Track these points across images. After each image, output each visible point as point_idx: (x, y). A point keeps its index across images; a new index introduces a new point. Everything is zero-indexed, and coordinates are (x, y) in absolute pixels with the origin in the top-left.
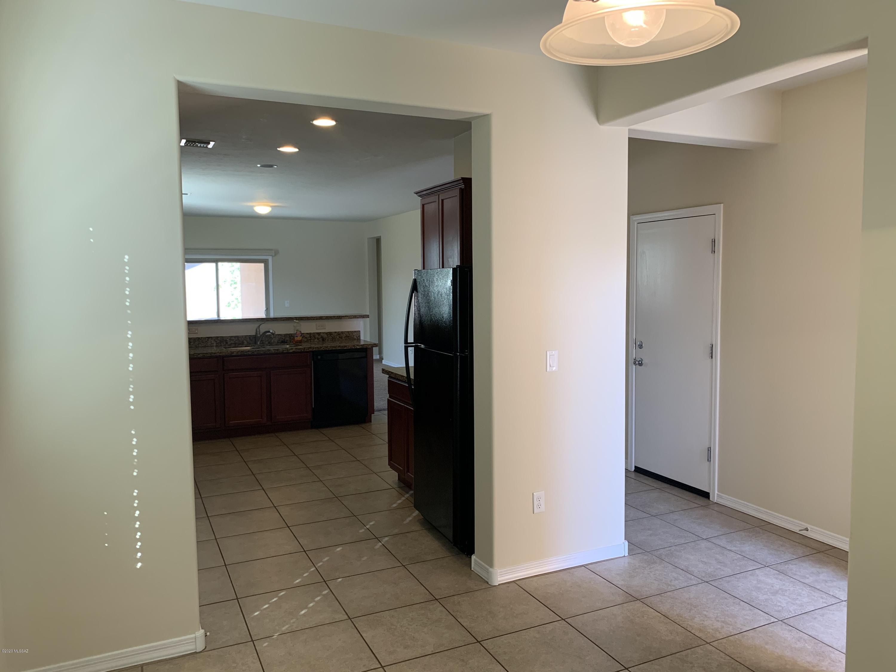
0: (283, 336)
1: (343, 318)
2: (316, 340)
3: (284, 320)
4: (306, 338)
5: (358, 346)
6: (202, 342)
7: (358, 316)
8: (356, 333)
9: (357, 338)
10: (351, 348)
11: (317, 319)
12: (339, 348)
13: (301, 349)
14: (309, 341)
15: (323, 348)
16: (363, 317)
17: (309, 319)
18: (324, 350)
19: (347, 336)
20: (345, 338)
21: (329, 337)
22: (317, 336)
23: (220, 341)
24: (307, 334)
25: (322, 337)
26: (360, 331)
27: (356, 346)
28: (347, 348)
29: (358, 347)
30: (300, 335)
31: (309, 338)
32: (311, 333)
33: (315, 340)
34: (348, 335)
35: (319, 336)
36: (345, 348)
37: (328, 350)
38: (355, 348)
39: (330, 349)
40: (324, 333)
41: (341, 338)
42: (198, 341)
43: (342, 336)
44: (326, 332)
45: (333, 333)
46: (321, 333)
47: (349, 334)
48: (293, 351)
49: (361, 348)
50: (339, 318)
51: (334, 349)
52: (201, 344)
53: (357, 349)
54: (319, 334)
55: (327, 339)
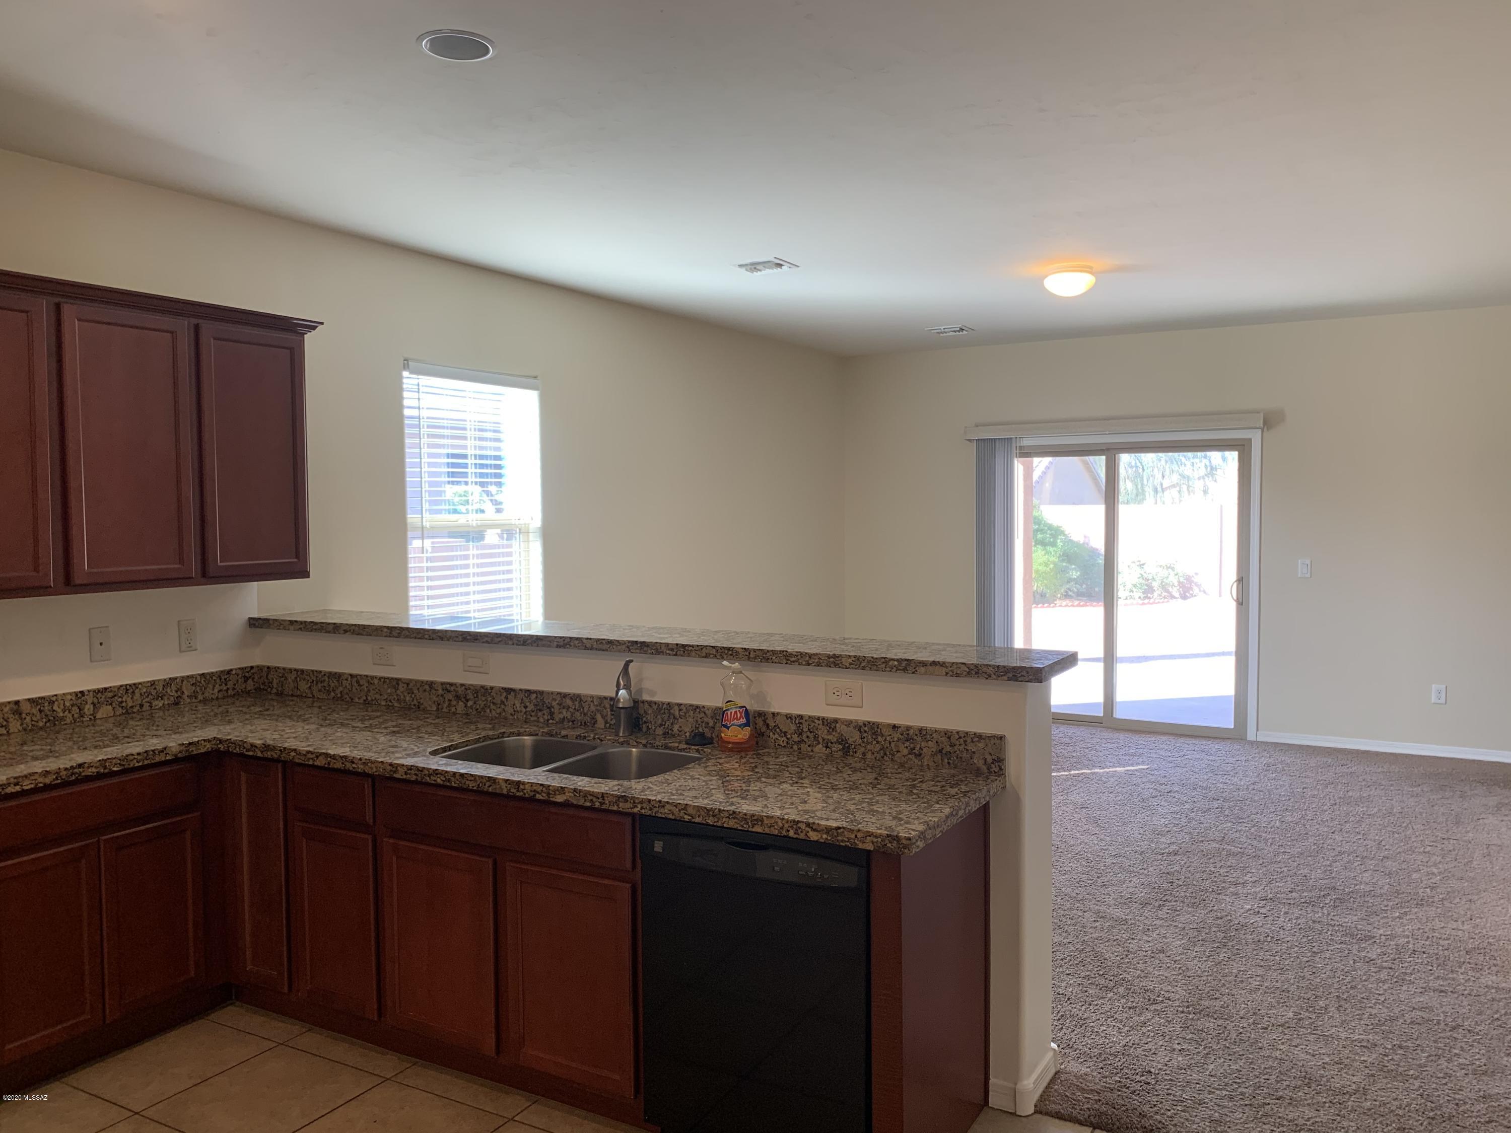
0: (709, 713)
1: (923, 669)
2: (819, 748)
3: (707, 656)
4: (785, 733)
5: (815, 830)
6: (494, 703)
7: (990, 670)
8: (981, 745)
9: (984, 768)
10: (784, 833)
11: (819, 665)
12: (731, 824)
13: (590, 798)
14: (795, 747)
15: (668, 806)
16: (1010, 675)
17: (793, 659)
18: (671, 816)
19: (940, 751)
20: (932, 755)
21: (868, 743)
22: (823, 733)
23: (536, 705)
24: (789, 717)
25: (842, 741)
26: (1001, 738)
27: (803, 826)
28: (767, 831)
29: (814, 836)
30: (744, 721)
31: (795, 738)
32: (801, 717)
33: (817, 749)
34: (948, 749)
35: (829, 733)
36: (758, 829)
37: (690, 822)
38: (802, 836)
39: (697, 820)
40: (849, 723)
41: (916, 755)
42: (483, 699)
43: (921, 749)
44: (856, 721)
45: (886, 732)
46: (836, 721)
47: (953, 745)
48: (567, 800)
49: (825, 844)
50: (905, 670)
51: (710, 821)
52: (489, 707)
53: (807, 842)
54: (831, 724)
55: (863, 749)
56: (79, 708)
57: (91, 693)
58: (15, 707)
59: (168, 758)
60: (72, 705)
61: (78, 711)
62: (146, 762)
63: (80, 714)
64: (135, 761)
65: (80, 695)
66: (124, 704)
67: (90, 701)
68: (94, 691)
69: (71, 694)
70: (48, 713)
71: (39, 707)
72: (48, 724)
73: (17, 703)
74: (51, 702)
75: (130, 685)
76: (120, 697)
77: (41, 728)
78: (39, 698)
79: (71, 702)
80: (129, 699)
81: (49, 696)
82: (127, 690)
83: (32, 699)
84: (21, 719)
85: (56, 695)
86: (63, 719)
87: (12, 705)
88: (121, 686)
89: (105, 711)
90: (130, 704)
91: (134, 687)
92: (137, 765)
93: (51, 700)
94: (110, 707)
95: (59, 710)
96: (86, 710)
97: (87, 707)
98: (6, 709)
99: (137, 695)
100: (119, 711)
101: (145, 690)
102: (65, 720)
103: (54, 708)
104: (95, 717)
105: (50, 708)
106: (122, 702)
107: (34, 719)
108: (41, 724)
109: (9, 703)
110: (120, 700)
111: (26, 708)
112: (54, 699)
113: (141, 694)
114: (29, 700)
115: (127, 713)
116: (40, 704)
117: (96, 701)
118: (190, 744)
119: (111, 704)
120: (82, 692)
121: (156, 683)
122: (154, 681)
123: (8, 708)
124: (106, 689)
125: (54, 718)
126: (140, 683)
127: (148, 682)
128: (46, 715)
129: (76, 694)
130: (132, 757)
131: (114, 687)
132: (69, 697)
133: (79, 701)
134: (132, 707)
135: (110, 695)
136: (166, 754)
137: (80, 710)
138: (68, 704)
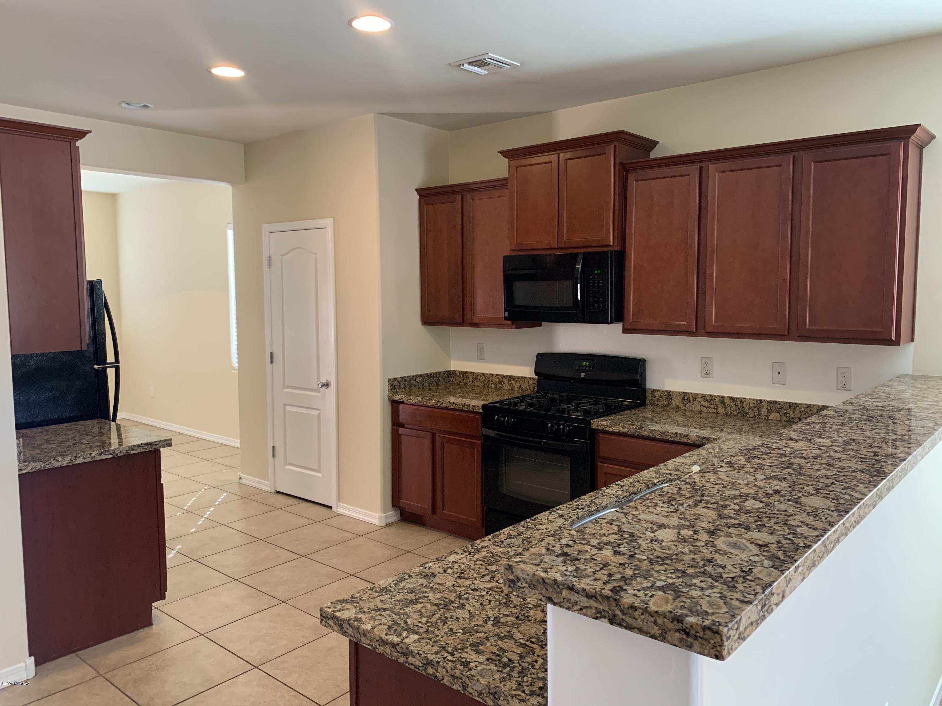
56: (758, 409)
57: (766, 402)
58: (722, 400)
59: (689, 441)
60: (754, 407)
61: (757, 411)
62: (676, 439)
63: (759, 413)
64: (669, 437)
65: (759, 402)
66: (787, 415)
67: (765, 407)
68: (768, 402)
69: (754, 400)
70: (740, 408)
71: (735, 403)
72: (739, 415)
73: (723, 397)
74: (742, 402)
75: (793, 404)
76: (785, 410)
77: (735, 415)
78: (735, 398)
79: (754, 405)
80: (791, 413)
81: (741, 398)
82: (790, 406)
83: (732, 397)
84: (725, 407)
85: (745, 398)
86: (748, 413)
87: (720, 398)
88: (787, 403)
89: (774, 416)
90: (792, 416)
91: (795, 405)
92: (670, 439)
93: (742, 401)
94: (778, 414)
95: (746, 408)
96: (762, 412)
97: (763, 410)
98: (717, 399)
99: (797, 412)
100: (784, 418)
101: (803, 409)
102: (750, 415)
103: (744, 406)
104: (768, 418)
105: (741, 405)
106: (786, 413)
107: (732, 409)
108: (735, 413)
109: (719, 396)
110: (785, 411)
111: (727, 401)
112: (744, 400)
113: (800, 411)
114: (730, 397)
115: (789, 421)
116: (736, 401)
117: (769, 408)
118: (704, 438)
119: (779, 413)
120: (760, 400)
121: (812, 406)
122: (811, 405)
123: (718, 399)
124: (776, 402)
125: (743, 411)
126: (800, 404)
127: (806, 404)
128: (739, 409)
129: (757, 401)
130: (668, 434)
131: (782, 402)
132: (753, 402)
133: (759, 405)
134: (793, 418)
135: (779, 406)
136: (688, 439)
137: (759, 411)
138: (751, 405)
